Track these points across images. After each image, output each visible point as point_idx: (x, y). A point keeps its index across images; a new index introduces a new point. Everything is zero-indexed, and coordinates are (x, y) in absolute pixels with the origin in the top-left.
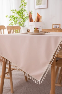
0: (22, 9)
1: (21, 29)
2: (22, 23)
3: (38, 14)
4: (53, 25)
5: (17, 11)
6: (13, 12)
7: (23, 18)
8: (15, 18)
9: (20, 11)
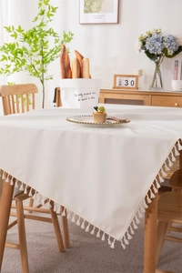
0: (42, 25)
1: (37, 92)
2: (38, 67)
4: (116, 76)
5: (25, 32)
6: (13, 33)
7: (42, 54)
8: (16, 54)
9: (35, 30)
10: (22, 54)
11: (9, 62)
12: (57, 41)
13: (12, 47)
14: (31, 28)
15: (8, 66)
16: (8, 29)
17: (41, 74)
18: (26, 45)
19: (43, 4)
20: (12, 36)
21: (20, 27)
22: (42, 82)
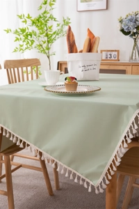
0: (45, 12)
1: (40, 65)
3: (90, 33)
5: (33, 19)
6: (24, 20)
7: (47, 35)
8: (27, 35)
9: (40, 17)
10: (31, 36)
11: (21, 43)
12: (58, 25)
13: (23, 31)
14: (38, 15)
15: (22, 46)
16: (20, 17)
17: (47, 51)
18: (34, 28)
20: (23, 22)
21: (29, 15)
22: (48, 57)
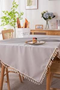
2: (13, 23)
5: (9, 13)
7: (14, 19)
8: (6, 19)
9: (12, 12)
10: (8, 19)
11: (4, 22)
12: (19, 15)
13: (5, 17)
14: (11, 11)
15: (4, 23)
16: (4, 12)
17: (14, 25)
18: (9, 16)
19: (14, 4)
20: (5, 14)
21: (7, 11)
22: (14, 28)
